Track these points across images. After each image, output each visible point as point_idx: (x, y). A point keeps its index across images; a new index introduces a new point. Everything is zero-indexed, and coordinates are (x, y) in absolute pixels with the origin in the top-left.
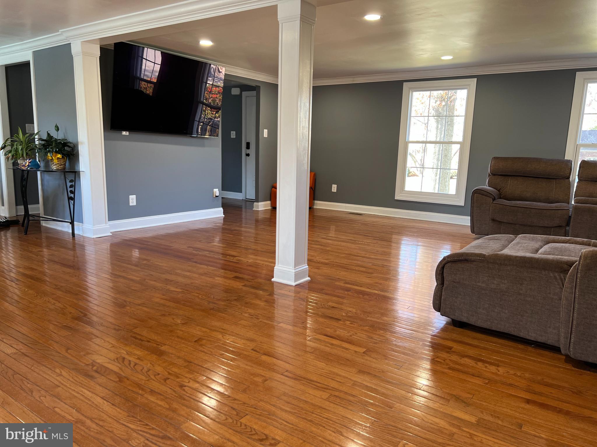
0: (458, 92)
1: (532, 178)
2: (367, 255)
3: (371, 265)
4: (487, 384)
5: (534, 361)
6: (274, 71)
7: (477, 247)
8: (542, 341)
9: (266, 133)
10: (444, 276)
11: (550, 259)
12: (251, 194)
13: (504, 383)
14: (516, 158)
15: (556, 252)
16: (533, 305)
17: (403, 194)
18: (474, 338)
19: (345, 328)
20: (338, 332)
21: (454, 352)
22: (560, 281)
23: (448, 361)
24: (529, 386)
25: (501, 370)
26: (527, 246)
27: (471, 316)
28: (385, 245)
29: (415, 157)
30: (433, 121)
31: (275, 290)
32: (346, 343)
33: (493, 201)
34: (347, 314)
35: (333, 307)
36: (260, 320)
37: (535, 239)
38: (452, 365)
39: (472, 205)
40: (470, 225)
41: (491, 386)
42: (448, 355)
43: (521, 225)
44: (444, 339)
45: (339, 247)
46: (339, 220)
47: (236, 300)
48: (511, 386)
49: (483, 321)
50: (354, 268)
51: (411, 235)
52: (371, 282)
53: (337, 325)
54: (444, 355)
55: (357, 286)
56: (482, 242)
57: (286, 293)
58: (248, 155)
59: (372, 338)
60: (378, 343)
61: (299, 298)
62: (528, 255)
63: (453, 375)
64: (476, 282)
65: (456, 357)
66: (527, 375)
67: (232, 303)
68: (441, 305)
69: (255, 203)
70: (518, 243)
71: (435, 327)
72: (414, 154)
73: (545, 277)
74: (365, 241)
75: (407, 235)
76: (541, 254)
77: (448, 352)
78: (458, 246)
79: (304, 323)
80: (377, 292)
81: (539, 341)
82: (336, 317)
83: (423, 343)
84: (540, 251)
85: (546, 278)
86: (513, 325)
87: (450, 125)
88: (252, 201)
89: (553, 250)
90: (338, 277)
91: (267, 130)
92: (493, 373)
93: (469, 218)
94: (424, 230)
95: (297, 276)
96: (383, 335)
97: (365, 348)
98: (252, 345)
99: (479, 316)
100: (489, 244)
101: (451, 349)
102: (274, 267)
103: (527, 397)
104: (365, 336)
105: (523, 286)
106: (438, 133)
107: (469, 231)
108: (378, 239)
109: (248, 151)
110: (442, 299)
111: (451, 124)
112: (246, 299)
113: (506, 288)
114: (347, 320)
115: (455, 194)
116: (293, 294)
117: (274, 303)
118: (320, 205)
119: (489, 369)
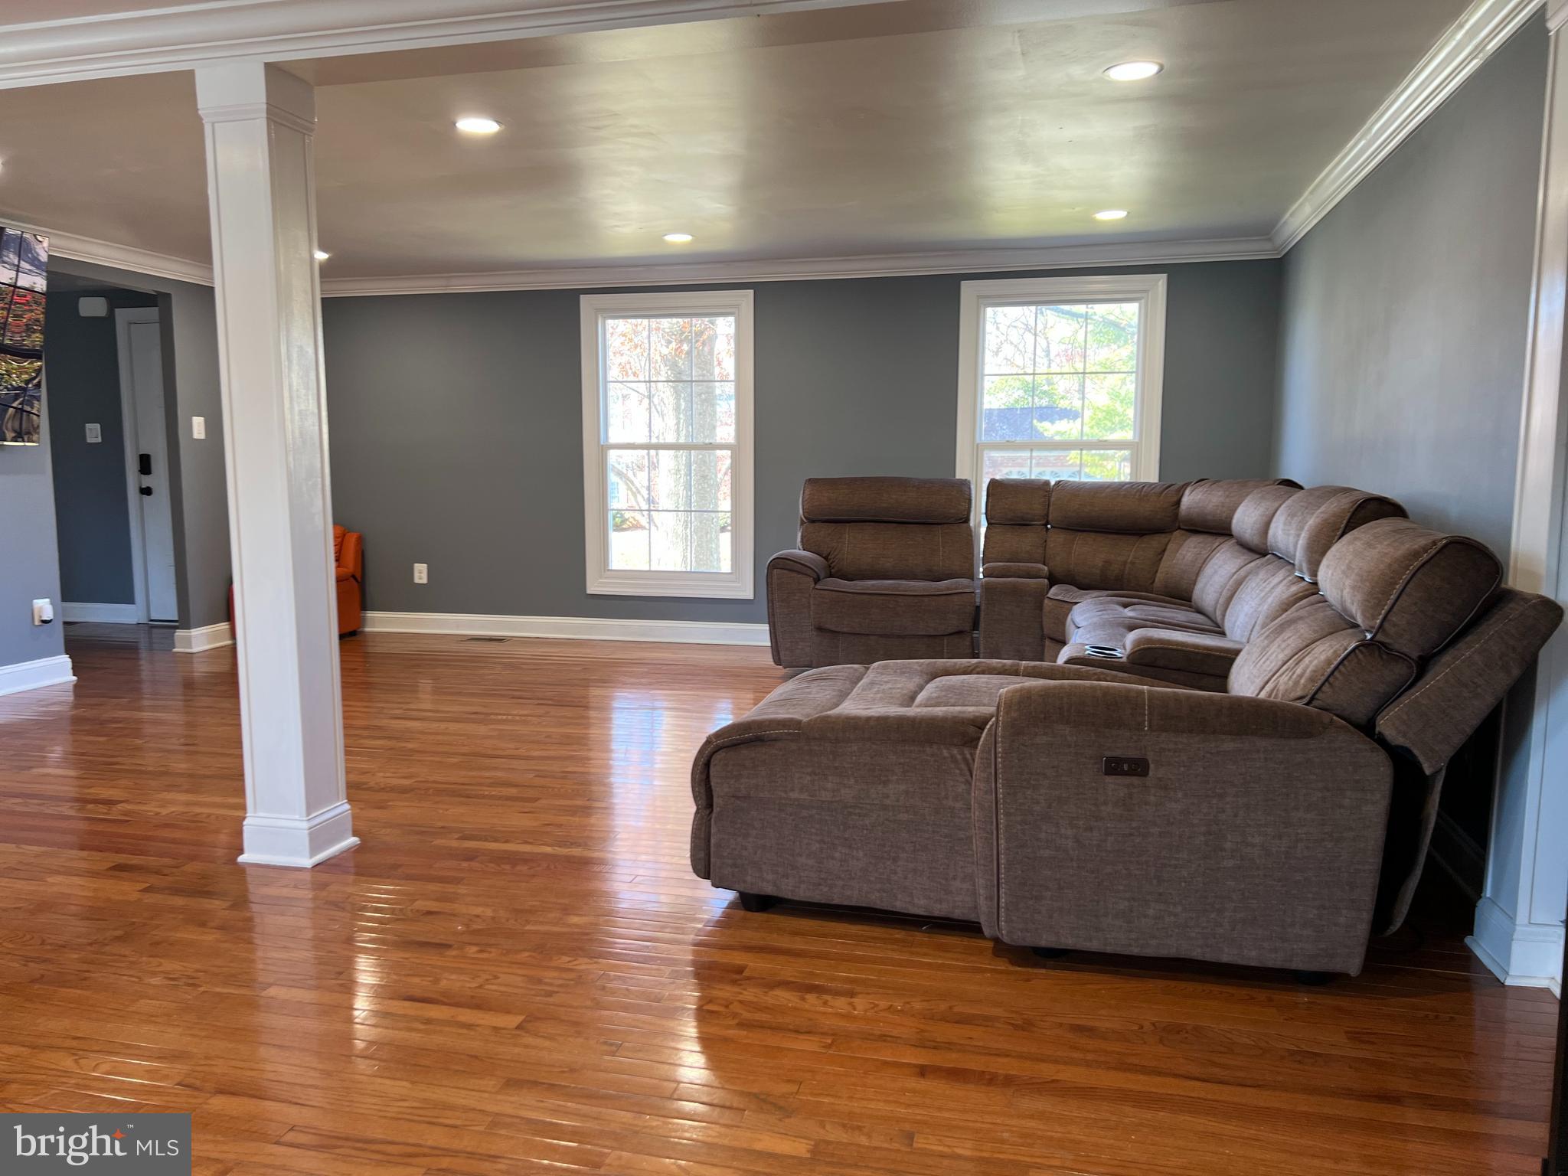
0: (717, 322)
1: (895, 525)
2: (522, 752)
3: (531, 776)
4: (829, 1046)
5: (929, 966)
6: (200, 249)
7: (783, 703)
8: (942, 914)
9: (198, 427)
10: (712, 784)
11: (937, 716)
12: (166, 607)
13: (867, 1037)
14: (855, 480)
15: (951, 698)
16: (916, 830)
17: (606, 578)
18: (795, 933)
19: (462, 966)
20: (444, 984)
21: (749, 978)
22: (963, 766)
23: (736, 1008)
24: (923, 1031)
25: (861, 1003)
26: (890, 688)
27: (783, 876)
28: (570, 718)
29: (632, 482)
30: (665, 393)
31: (251, 888)
32: (468, 1011)
33: (815, 584)
34: (467, 926)
35: (429, 913)
36: (202, 989)
37: (908, 670)
38: (746, 1015)
39: (770, 598)
40: (769, 644)
41: (840, 1051)
42: (736, 989)
43: (881, 636)
44: (723, 947)
45: (440, 737)
46: (440, 661)
47: (118, 939)
48: (884, 1041)
49: (811, 887)
50: (487, 790)
51: (632, 684)
52: (535, 824)
53: (439, 963)
54: (725, 991)
55: (496, 840)
56: (793, 690)
57: (285, 892)
58: (146, 491)
59: (540, 981)
60: (557, 992)
61: (327, 903)
62: (895, 710)
63: (749, 1041)
64: (786, 792)
65: (754, 990)
66: (917, 1005)
67: (107, 949)
68: (712, 860)
69: (179, 633)
70: (872, 683)
71: (699, 920)
72: (630, 474)
73: (933, 759)
74: (515, 712)
75: (624, 685)
76: (920, 706)
77: (734, 982)
78: (749, 701)
79: (340, 973)
80: (548, 850)
81: (936, 914)
82: (438, 941)
83: (672, 971)
84: (919, 698)
85: (935, 761)
86: (878, 886)
87: (705, 400)
88: (171, 627)
89: (943, 693)
90: (440, 824)
91: (201, 419)
92: (843, 1016)
93: (766, 627)
94: (665, 667)
95: (318, 838)
96: (570, 966)
97: (521, 1014)
98: (179, 1069)
99: (802, 874)
100: (810, 693)
101: (742, 972)
102: (244, 818)
103: (921, 1062)
104: (520, 979)
105: (891, 786)
106: (682, 421)
107: (768, 659)
108: (550, 702)
109: (147, 481)
110: (712, 845)
111: (710, 400)
112: (154, 933)
113: (853, 797)
114: (470, 944)
115: (730, 571)
116: (310, 895)
117: (251, 930)
118: (381, 622)
119: (832, 1007)
